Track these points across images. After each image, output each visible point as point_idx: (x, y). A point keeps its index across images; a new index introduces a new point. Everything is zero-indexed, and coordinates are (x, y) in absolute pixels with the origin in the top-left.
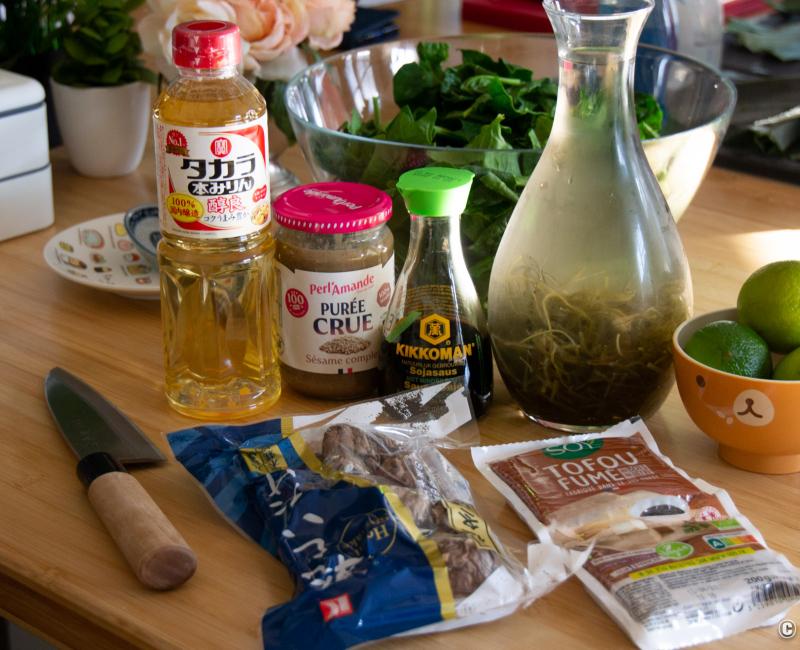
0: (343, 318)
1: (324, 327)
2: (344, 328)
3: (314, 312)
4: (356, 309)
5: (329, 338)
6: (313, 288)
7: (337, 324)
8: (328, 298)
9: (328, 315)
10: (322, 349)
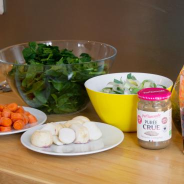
0: (151, 125)
1: (146, 127)
2: (151, 128)
3: (143, 123)
4: (155, 123)
5: (147, 130)
6: (143, 115)
7: (149, 127)
8: (147, 119)
9: (146, 124)
10: (145, 133)
